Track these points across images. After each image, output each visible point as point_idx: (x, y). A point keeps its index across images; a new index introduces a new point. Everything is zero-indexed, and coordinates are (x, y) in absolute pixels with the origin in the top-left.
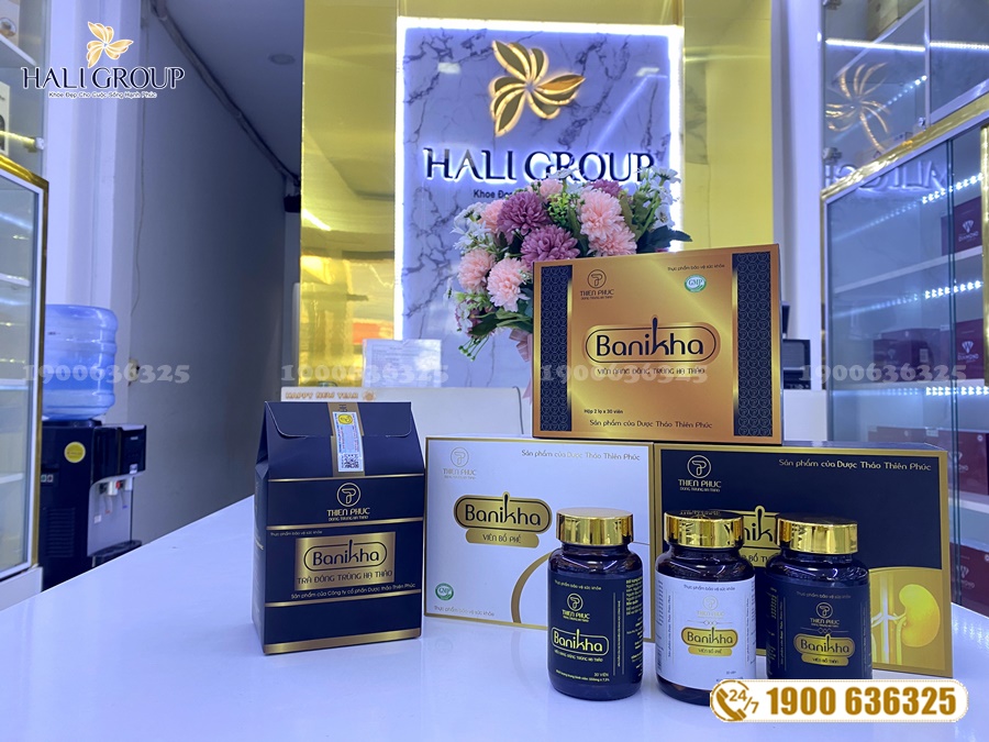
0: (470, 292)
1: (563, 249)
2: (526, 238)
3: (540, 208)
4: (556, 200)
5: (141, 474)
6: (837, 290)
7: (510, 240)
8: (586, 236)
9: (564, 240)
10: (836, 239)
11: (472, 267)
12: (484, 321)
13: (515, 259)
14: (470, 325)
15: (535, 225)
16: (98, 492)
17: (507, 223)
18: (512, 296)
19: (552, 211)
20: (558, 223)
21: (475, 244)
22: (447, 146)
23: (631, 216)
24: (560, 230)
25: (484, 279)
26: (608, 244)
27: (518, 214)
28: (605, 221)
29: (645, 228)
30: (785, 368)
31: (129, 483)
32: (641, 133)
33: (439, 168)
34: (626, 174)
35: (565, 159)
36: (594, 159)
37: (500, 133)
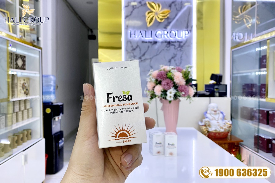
0: (150, 91)
1: (170, 84)
2: (163, 81)
3: (165, 75)
5: (63, 115)
8: (175, 82)
11: (150, 85)
12: (153, 96)
13: (160, 85)
14: (150, 97)
16: (54, 120)
18: (159, 93)
20: (169, 78)
21: (151, 81)
22: (135, 30)
23: (184, 76)
24: (170, 80)
25: (153, 88)
26: (180, 83)
27: (161, 76)
28: (179, 79)
29: (187, 78)
30: (221, 91)
31: (60, 117)
32: (186, 25)
33: (133, 36)
34: (181, 36)
35: (166, 32)
36: (173, 32)
37: (149, 26)
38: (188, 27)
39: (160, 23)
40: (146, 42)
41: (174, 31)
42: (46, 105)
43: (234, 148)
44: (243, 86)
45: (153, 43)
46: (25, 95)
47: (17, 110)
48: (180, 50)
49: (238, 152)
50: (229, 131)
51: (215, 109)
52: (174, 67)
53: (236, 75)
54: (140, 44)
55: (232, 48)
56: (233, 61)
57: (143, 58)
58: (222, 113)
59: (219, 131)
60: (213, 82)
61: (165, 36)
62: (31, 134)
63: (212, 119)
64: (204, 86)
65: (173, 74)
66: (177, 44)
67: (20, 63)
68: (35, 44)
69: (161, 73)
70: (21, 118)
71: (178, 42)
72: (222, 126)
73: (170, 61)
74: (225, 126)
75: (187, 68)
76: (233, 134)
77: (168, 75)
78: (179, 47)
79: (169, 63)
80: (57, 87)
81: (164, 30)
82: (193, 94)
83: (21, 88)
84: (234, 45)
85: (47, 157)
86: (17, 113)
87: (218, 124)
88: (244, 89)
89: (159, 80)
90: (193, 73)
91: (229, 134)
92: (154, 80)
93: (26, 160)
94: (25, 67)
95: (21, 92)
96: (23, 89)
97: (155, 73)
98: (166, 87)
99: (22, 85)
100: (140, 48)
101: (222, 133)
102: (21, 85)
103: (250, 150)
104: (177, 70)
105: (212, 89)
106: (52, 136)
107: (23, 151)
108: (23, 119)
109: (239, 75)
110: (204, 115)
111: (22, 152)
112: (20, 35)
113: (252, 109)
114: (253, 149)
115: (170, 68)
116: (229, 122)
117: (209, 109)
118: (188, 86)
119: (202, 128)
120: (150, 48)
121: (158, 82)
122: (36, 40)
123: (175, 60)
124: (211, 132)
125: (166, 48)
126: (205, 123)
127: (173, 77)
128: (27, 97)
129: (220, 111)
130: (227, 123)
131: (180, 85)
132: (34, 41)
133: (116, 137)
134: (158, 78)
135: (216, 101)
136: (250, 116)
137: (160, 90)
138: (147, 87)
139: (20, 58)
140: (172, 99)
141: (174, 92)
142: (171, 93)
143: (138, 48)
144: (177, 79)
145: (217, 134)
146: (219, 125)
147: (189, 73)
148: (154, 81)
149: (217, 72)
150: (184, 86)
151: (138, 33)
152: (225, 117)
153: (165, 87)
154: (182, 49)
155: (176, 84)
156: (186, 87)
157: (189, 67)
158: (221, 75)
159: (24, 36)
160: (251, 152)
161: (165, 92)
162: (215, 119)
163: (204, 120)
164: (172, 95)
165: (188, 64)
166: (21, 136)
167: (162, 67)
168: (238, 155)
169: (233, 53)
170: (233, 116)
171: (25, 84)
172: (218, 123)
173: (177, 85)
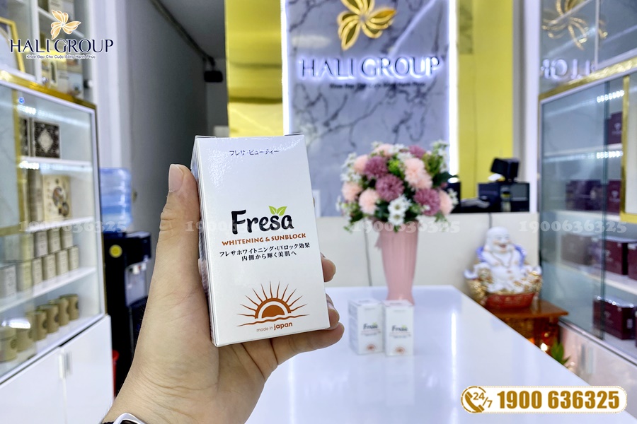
0: (350, 203)
2: (378, 181)
7: (369, 179)
8: (408, 182)
9: (397, 183)
11: (350, 190)
13: (372, 191)
14: (350, 218)
16: (129, 272)
18: (371, 208)
20: (394, 174)
21: (352, 180)
22: (313, 57)
23: (429, 168)
24: (395, 178)
25: (356, 197)
26: (419, 184)
27: (374, 169)
28: (417, 174)
29: (436, 172)
30: (515, 199)
31: (144, 266)
32: (432, 44)
33: (309, 71)
34: (422, 70)
35: (385, 62)
36: (403, 61)
37: (345, 47)
38: (438, 49)
39: (371, 39)
40: (340, 87)
41: (406, 59)
42: (110, 238)
43: (547, 331)
44: (568, 185)
45: (355, 88)
46: (61, 216)
47: (43, 251)
48: (421, 103)
49: (555, 339)
50: (536, 290)
51: (503, 241)
52: (405, 145)
53: (552, 160)
54: (326, 92)
55: (541, 97)
56: (543, 127)
57: (333, 124)
58: (518, 249)
59: (513, 291)
60: (496, 177)
61: (385, 71)
62: (77, 306)
63: (496, 265)
64: (477, 188)
65: (402, 164)
66: (412, 91)
67: (45, 141)
68: (80, 96)
69: (375, 161)
70: (54, 271)
71: (415, 84)
72: (518, 279)
73: (396, 131)
74: (525, 280)
75: (434, 148)
76: (544, 297)
77: (391, 165)
78: (417, 96)
79: (393, 136)
80: (136, 195)
81: (382, 56)
82: (451, 208)
83: (51, 201)
84: (547, 89)
85: (116, 358)
86: (43, 258)
87: (509, 275)
88: (569, 192)
89: (371, 177)
90: (449, 160)
91: (536, 298)
92: (357, 178)
93: (67, 366)
94: (57, 152)
95: (50, 210)
96: (56, 203)
97: (361, 161)
98: (387, 194)
99: (54, 194)
100: (325, 100)
101: (518, 295)
102: (51, 194)
103: (584, 333)
104: (412, 153)
105: (495, 193)
106: (127, 308)
107: (61, 345)
108: (57, 272)
109: (557, 160)
110: (477, 256)
111: (59, 349)
112: (43, 77)
113: (588, 239)
114: (591, 330)
115: (395, 149)
116: (534, 269)
117: (489, 241)
118: (438, 191)
119: (472, 286)
120: (348, 100)
121: (367, 183)
122: (81, 88)
123: (408, 128)
124: (494, 295)
125: (387, 99)
126: (478, 273)
127: (401, 170)
128: (65, 220)
129: (514, 245)
130: (530, 273)
131: (420, 190)
132: (77, 89)
133: (256, 316)
134: (368, 173)
135: (505, 222)
136: (584, 254)
137: (373, 201)
138: (341, 193)
139: (45, 131)
140: (400, 222)
141: (405, 207)
142: (397, 208)
143: (321, 99)
144: (411, 174)
145: (508, 299)
146: (511, 278)
147: (441, 160)
148: (357, 181)
149: (507, 154)
150: (429, 190)
151: (319, 64)
152: (527, 260)
153: (383, 194)
154: (424, 102)
155: (409, 186)
156: (434, 192)
157: (440, 146)
158: (515, 161)
159: (54, 78)
160: (586, 340)
161: (383, 206)
162: (502, 264)
163: (477, 267)
164: (401, 212)
165: (437, 140)
166: (55, 310)
167: (377, 146)
168: (555, 345)
169: (543, 108)
170: (544, 256)
171: (60, 190)
172: (509, 272)
173: (413, 189)
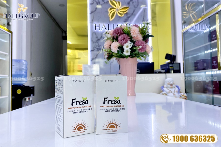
0: (107, 49)
1: (127, 39)
2: (119, 37)
3: (122, 30)
4: (125, 29)
5: (33, 96)
6: (186, 51)
7: (115, 37)
8: (132, 36)
9: (127, 37)
10: (186, 41)
11: (107, 44)
12: (110, 56)
13: (116, 42)
14: (107, 56)
15: (121, 34)
16: (24, 100)
17: (115, 34)
18: (116, 49)
19: (124, 31)
20: (126, 34)
22: (99, 23)
25: (110, 47)
27: (117, 32)
28: (136, 34)
29: (144, 35)
31: (31, 98)
32: (142, 19)
33: (97, 28)
37: (111, 20)
38: (144, 21)
51: (171, 83)
58: (177, 87)
60: (168, 61)
63: (169, 93)
64: (160, 66)
110: (161, 89)
116: (185, 94)
129: (175, 85)
130: (182, 95)
131: (137, 41)
132: (4, 25)
135: (171, 76)
136: (203, 89)
140: (129, 54)
141: (131, 46)
142: (127, 47)
143: (102, 38)
147: (146, 30)
151: (101, 25)
153: (121, 42)
158: (174, 55)
162: (172, 92)
163: (162, 93)
164: (129, 49)
170: (187, 91)
172: (174, 95)
